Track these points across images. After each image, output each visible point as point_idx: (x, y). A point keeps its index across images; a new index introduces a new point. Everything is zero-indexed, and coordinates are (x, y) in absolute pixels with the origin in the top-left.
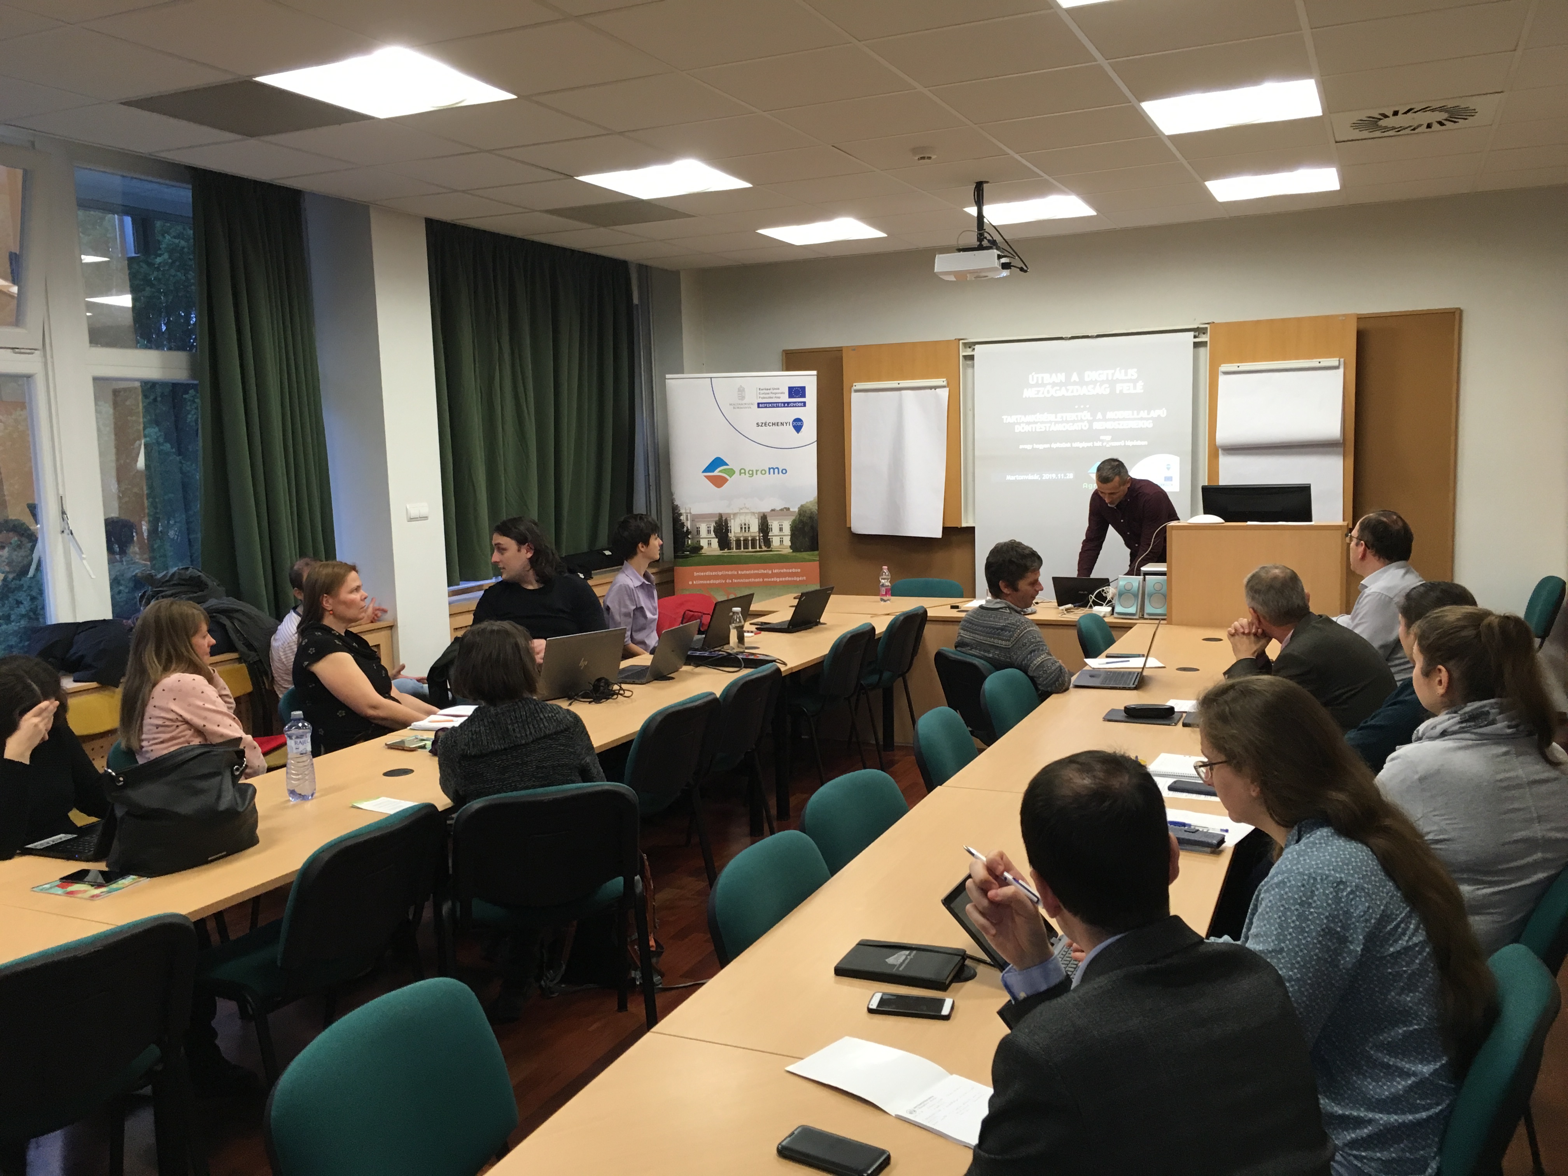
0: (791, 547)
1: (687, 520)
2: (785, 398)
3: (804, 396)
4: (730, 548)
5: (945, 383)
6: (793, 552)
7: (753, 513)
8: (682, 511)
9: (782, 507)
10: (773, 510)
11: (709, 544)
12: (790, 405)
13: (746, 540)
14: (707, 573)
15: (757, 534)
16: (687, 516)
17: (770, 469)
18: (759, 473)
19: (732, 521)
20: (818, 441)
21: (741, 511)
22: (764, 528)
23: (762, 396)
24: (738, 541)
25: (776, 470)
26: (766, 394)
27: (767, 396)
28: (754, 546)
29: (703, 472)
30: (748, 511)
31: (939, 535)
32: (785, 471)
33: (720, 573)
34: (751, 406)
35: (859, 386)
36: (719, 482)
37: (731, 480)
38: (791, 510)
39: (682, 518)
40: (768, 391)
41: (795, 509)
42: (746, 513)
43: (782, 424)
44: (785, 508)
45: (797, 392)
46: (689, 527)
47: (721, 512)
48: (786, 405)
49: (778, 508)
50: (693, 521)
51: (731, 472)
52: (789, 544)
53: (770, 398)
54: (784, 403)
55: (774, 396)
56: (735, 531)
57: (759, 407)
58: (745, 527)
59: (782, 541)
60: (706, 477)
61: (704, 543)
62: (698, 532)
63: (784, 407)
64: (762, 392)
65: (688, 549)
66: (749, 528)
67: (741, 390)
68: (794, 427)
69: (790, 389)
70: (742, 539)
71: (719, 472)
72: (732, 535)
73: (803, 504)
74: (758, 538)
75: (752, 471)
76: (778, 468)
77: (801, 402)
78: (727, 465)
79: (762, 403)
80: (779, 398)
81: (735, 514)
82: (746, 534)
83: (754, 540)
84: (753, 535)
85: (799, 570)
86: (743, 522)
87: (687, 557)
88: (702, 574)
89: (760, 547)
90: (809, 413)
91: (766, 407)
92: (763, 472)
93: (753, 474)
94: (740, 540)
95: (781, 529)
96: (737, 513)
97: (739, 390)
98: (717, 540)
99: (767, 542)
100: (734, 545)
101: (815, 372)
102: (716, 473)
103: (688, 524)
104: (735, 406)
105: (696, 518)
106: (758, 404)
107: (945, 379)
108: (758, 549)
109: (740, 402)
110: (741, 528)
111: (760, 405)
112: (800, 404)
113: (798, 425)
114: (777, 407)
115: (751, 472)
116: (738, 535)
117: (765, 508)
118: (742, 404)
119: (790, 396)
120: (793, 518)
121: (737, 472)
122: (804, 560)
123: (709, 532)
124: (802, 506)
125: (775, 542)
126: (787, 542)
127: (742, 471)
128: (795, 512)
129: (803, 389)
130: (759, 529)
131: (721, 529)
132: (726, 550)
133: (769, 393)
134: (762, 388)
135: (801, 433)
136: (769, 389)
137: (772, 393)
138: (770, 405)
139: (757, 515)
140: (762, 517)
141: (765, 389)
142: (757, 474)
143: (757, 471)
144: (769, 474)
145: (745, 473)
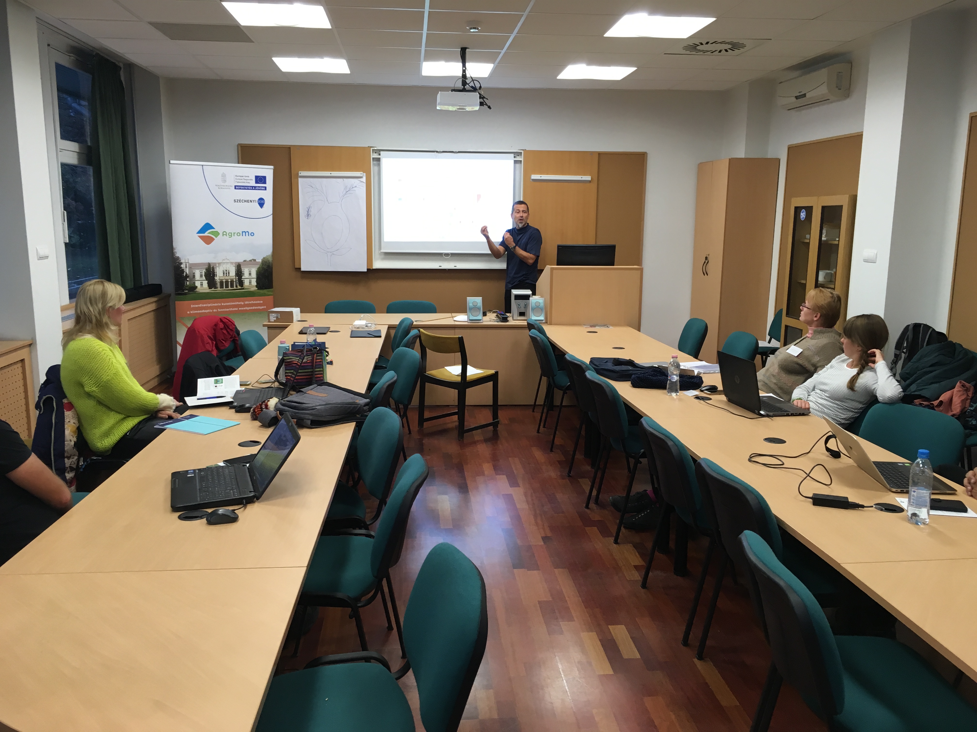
0: (256, 286)
1: (186, 267)
2: (253, 183)
3: (265, 182)
4: (216, 288)
5: (362, 175)
6: (258, 289)
7: (232, 263)
8: (182, 261)
9: (251, 259)
10: (245, 261)
11: (202, 285)
12: (256, 188)
13: (227, 282)
14: (200, 306)
15: (235, 277)
16: (186, 264)
18: (235, 234)
19: (217, 268)
20: (273, 214)
21: (224, 261)
22: (239, 273)
23: (237, 181)
24: (221, 282)
26: (240, 179)
27: (241, 181)
28: (232, 286)
29: (198, 233)
30: (228, 261)
32: (252, 234)
33: (209, 305)
34: (230, 187)
35: (302, 174)
36: (208, 240)
37: (217, 240)
38: (257, 261)
39: (182, 266)
41: (259, 260)
42: (227, 263)
43: (251, 201)
44: (253, 259)
45: (261, 180)
46: (188, 273)
47: (209, 262)
49: (248, 260)
50: (190, 268)
51: (217, 234)
52: (256, 284)
53: (243, 182)
54: (252, 187)
55: (245, 181)
56: (219, 275)
57: (235, 188)
58: (226, 273)
59: (250, 282)
60: (200, 237)
61: (198, 284)
62: (194, 276)
63: (252, 189)
64: (237, 178)
65: (187, 288)
66: (229, 273)
67: (224, 175)
68: (259, 203)
69: (257, 177)
71: (209, 233)
72: (217, 278)
74: (235, 280)
75: (231, 233)
77: (263, 187)
78: (214, 228)
79: (237, 186)
80: (249, 183)
81: (219, 264)
82: (227, 278)
83: (232, 282)
84: (232, 278)
85: (262, 302)
86: (225, 269)
87: (186, 294)
88: (197, 306)
89: (236, 287)
90: (268, 195)
91: (240, 189)
93: (231, 235)
94: (223, 282)
95: (250, 274)
96: (221, 262)
97: (222, 176)
98: (207, 282)
99: (241, 283)
100: (218, 285)
101: (272, 167)
102: (206, 234)
103: (187, 271)
104: (219, 187)
105: (193, 266)
106: (235, 186)
107: (361, 173)
108: (235, 288)
109: (223, 184)
110: (224, 273)
113: (261, 202)
114: (247, 189)
116: (221, 278)
117: (240, 260)
118: (224, 186)
119: (256, 182)
120: (258, 266)
121: (221, 234)
122: (265, 295)
123: (201, 276)
124: (264, 258)
125: (246, 283)
126: (254, 283)
127: (225, 233)
128: (259, 262)
130: (236, 274)
131: (210, 274)
132: (213, 289)
133: (242, 179)
134: (237, 175)
135: (263, 209)
136: (243, 176)
137: (244, 179)
138: (243, 188)
139: (234, 264)
140: (237, 265)
141: (240, 176)
142: (234, 236)
143: (234, 233)
144: (243, 236)
145: (226, 235)
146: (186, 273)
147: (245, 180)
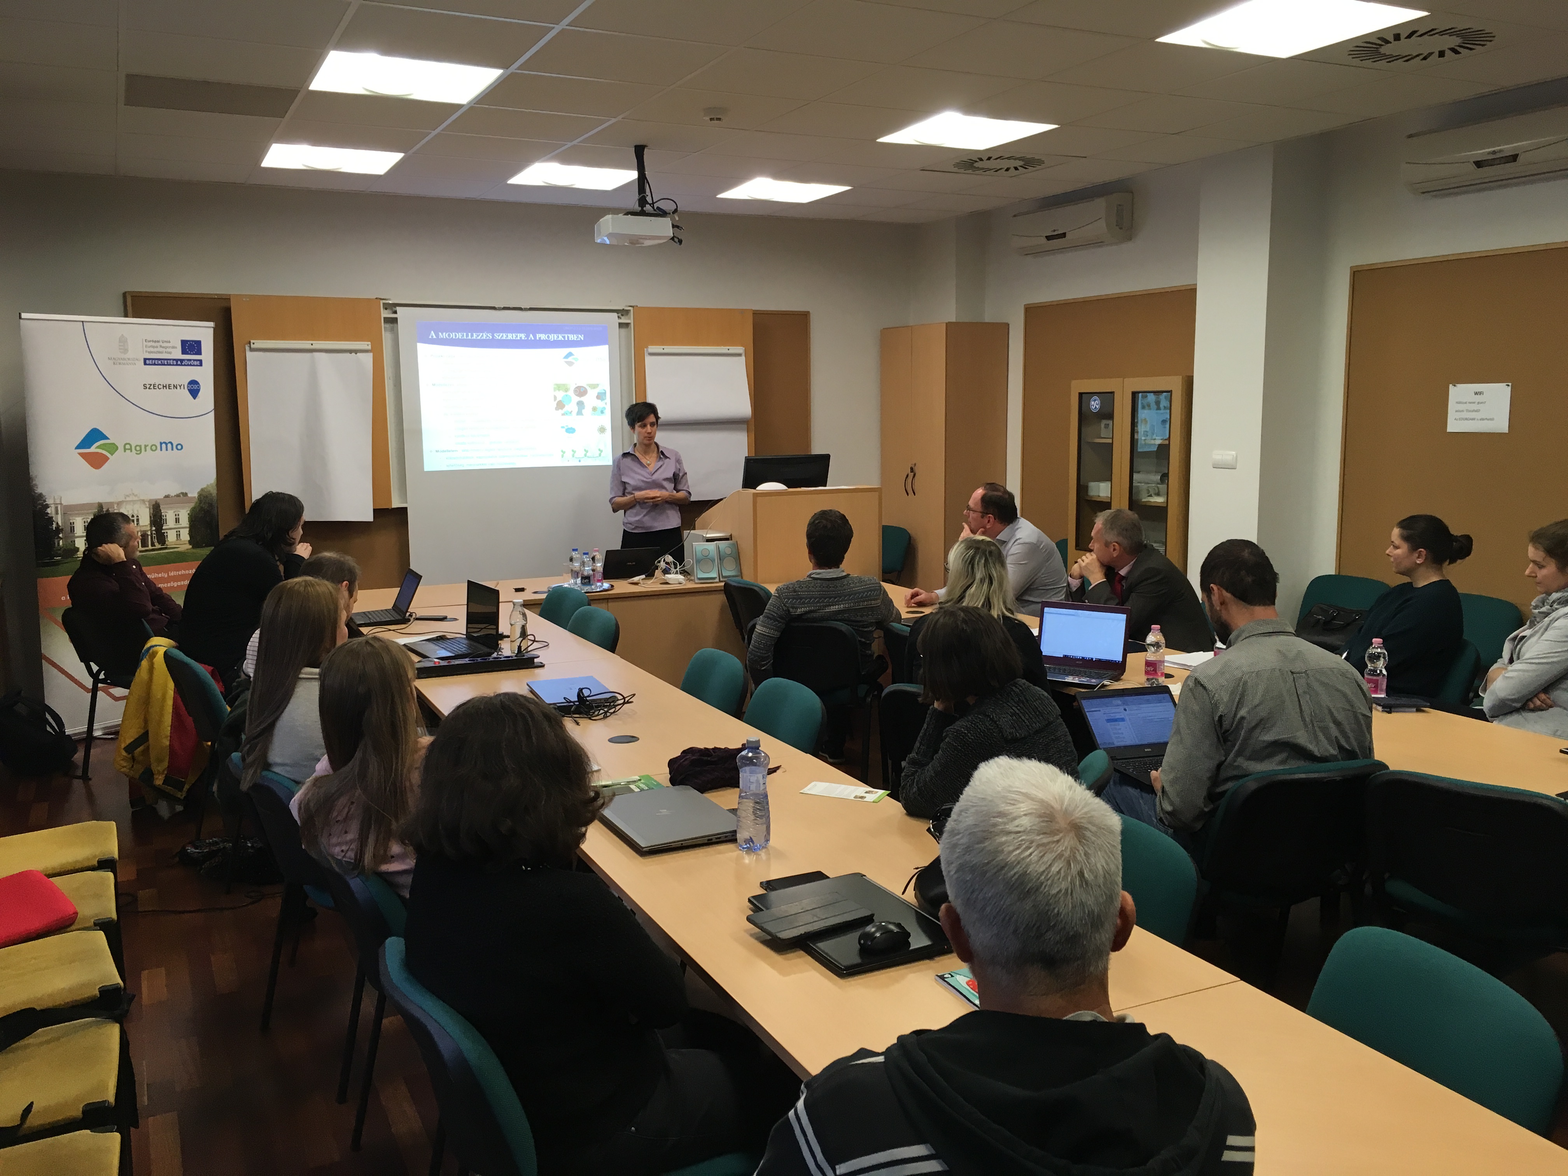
0: (190, 542)
1: (57, 513)
2: (177, 354)
3: (199, 352)
5: (369, 347)
6: (191, 547)
7: (143, 501)
8: (49, 501)
9: (177, 492)
10: (167, 497)
12: (184, 363)
15: (149, 528)
16: (56, 508)
18: (148, 448)
20: (215, 410)
21: (128, 499)
22: (157, 519)
23: (148, 349)
26: (153, 347)
27: (155, 350)
29: (77, 448)
30: (137, 498)
31: (370, 518)
32: (180, 447)
34: (136, 362)
35: (258, 344)
36: (97, 461)
37: (114, 459)
38: (189, 495)
39: (49, 511)
40: (156, 344)
41: (194, 494)
42: (134, 502)
43: (175, 387)
44: (182, 493)
45: (191, 347)
46: (60, 523)
47: (101, 501)
48: (179, 362)
49: (173, 494)
50: (64, 514)
51: (113, 448)
52: (188, 538)
53: (160, 352)
54: (177, 360)
55: (164, 350)
57: (145, 364)
59: (178, 536)
60: (81, 454)
62: (72, 529)
63: (177, 365)
64: (147, 344)
65: (59, 552)
66: (138, 520)
67: (123, 341)
68: (188, 390)
69: (184, 343)
71: (98, 447)
73: (203, 487)
75: (140, 446)
77: (197, 360)
78: (107, 438)
79: (149, 359)
80: (170, 353)
84: (143, 529)
87: (57, 563)
89: (153, 545)
90: (205, 375)
91: (155, 364)
93: (141, 449)
95: (177, 520)
96: (123, 502)
97: (120, 342)
99: (161, 537)
101: (212, 324)
102: (93, 449)
103: (59, 520)
104: (115, 361)
105: (69, 510)
106: (145, 360)
107: (369, 343)
109: (123, 356)
111: (148, 362)
112: (195, 363)
113: (194, 389)
114: (168, 365)
117: (158, 494)
118: (124, 359)
119: (184, 352)
120: (192, 505)
121: (121, 448)
124: (202, 490)
125: (171, 537)
126: (185, 536)
127: (127, 447)
128: (195, 497)
130: (151, 521)
133: (157, 347)
134: (149, 339)
135: (196, 400)
136: (158, 342)
137: (161, 346)
138: (160, 362)
139: (147, 503)
140: (153, 505)
141: (153, 341)
142: (146, 451)
143: (146, 446)
144: (161, 450)
145: (131, 449)
146: (57, 523)
147: (163, 347)
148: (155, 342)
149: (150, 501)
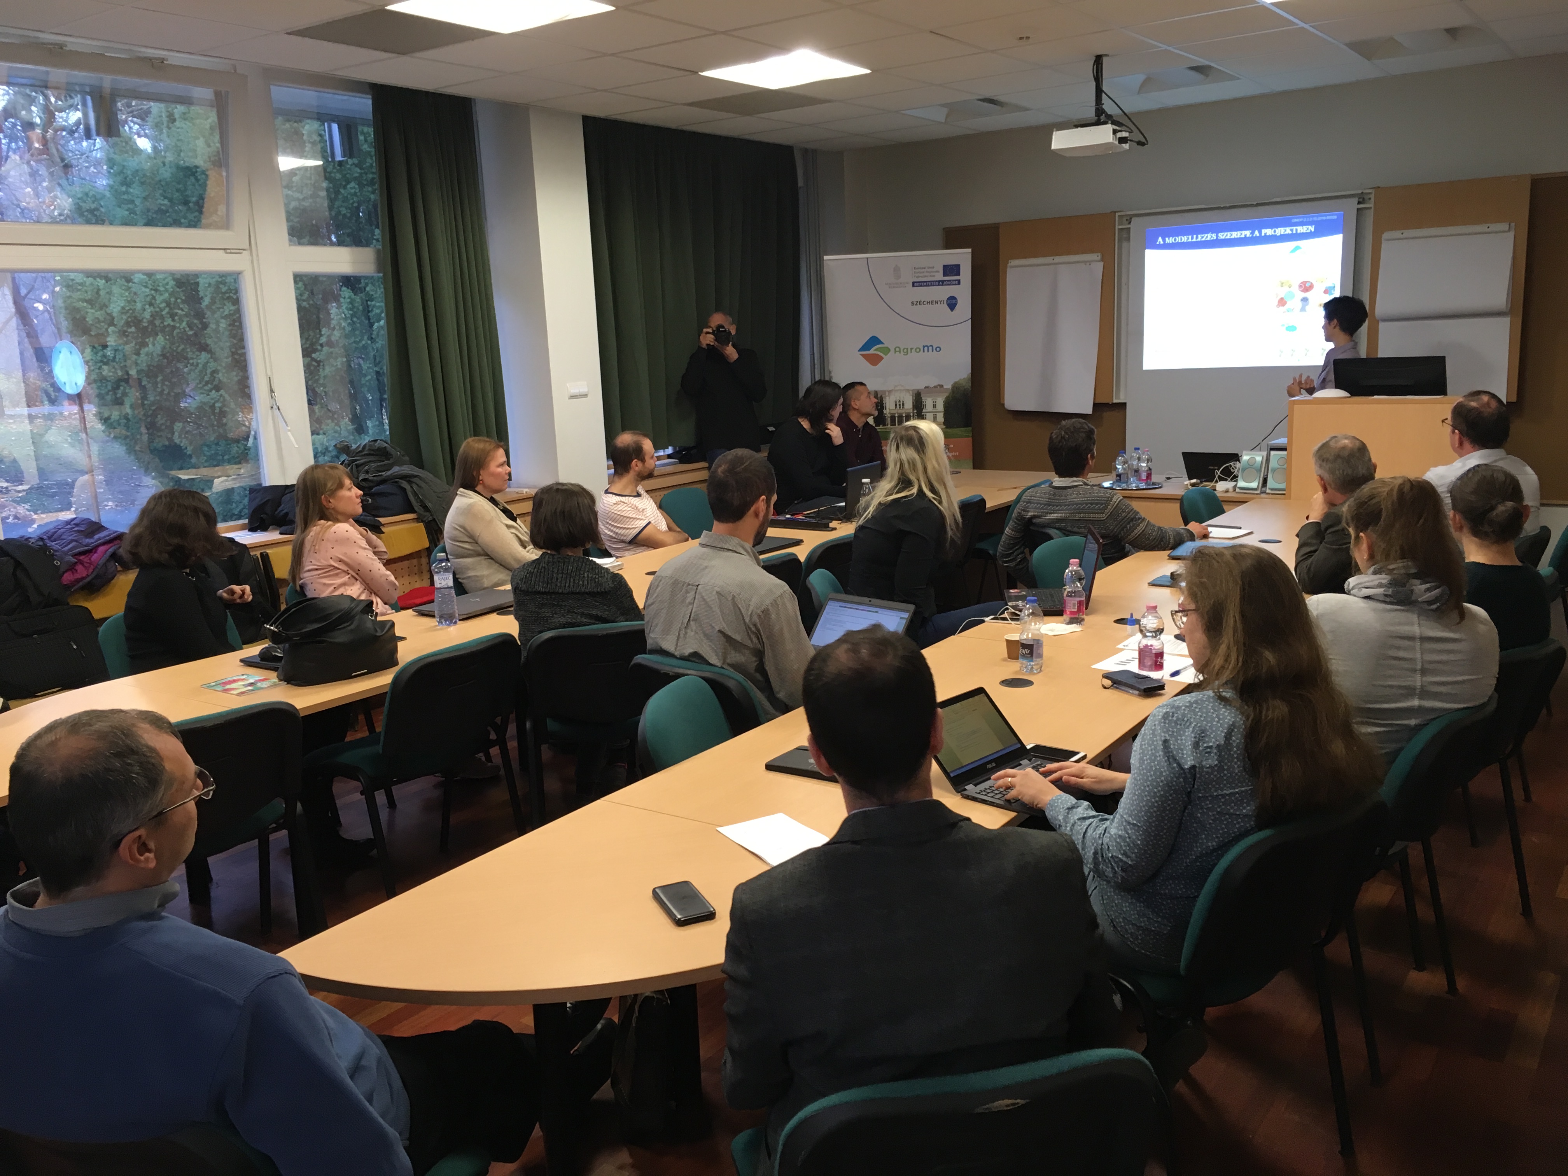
2: (940, 276)
3: (958, 274)
5: (1099, 258)
7: (908, 390)
9: (936, 384)
10: (927, 387)
12: (945, 283)
13: (900, 417)
15: (911, 411)
17: (924, 347)
18: (913, 350)
19: (888, 397)
20: (971, 318)
21: (896, 389)
22: (918, 401)
23: (917, 275)
24: (893, 418)
25: (930, 348)
26: (921, 273)
27: (922, 275)
29: (859, 351)
30: (902, 388)
31: (1089, 410)
32: (939, 349)
34: (907, 285)
35: (1013, 263)
36: (874, 360)
37: (886, 358)
38: (945, 387)
40: (923, 270)
41: (948, 386)
42: (901, 391)
43: (937, 302)
44: (939, 385)
45: (952, 270)
48: (941, 283)
49: (932, 386)
51: (887, 350)
53: (925, 276)
54: (939, 281)
55: (927, 274)
56: (890, 407)
57: (913, 286)
58: (899, 404)
60: (862, 355)
63: (939, 285)
64: (917, 271)
66: (903, 405)
67: (897, 269)
68: (948, 305)
70: (896, 415)
71: (875, 350)
72: (887, 412)
73: (957, 381)
75: (907, 349)
76: (932, 346)
77: (956, 280)
78: (883, 343)
79: (917, 282)
80: (934, 276)
81: (890, 392)
82: (900, 411)
86: (898, 399)
90: (963, 292)
91: (921, 286)
92: (918, 350)
93: (907, 351)
94: (895, 417)
95: (935, 406)
96: (893, 390)
97: (895, 271)
100: (889, 421)
101: (969, 250)
102: (872, 351)
104: (891, 286)
106: (913, 283)
107: (1099, 254)
109: (897, 281)
110: (896, 405)
111: (915, 284)
112: (954, 282)
113: (952, 303)
114: (932, 285)
115: (905, 350)
116: (893, 412)
117: (920, 385)
118: (898, 283)
119: (944, 275)
120: (947, 395)
121: (892, 350)
122: (956, 435)
124: (955, 383)
128: (948, 388)
129: (958, 266)
130: (913, 406)
133: (923, 272)
134: (917, 267)
135: (955, 311)
136: (925, 268)
137: (927, 272)
138: (925, 284)
139: (912, 393)
140: (917, 393)
142: (911, 352)
143: (911, 349)
144: (924, 352)
145: (900, 352)
147: (929, 272)
148: (922, 268)
149: (913, 390)
